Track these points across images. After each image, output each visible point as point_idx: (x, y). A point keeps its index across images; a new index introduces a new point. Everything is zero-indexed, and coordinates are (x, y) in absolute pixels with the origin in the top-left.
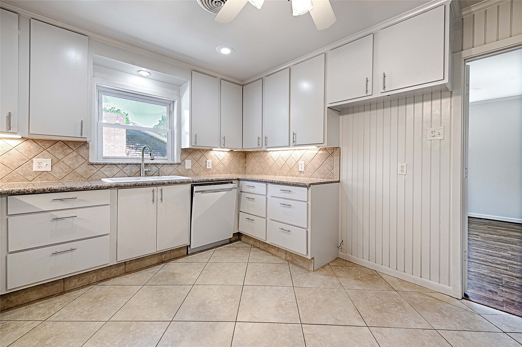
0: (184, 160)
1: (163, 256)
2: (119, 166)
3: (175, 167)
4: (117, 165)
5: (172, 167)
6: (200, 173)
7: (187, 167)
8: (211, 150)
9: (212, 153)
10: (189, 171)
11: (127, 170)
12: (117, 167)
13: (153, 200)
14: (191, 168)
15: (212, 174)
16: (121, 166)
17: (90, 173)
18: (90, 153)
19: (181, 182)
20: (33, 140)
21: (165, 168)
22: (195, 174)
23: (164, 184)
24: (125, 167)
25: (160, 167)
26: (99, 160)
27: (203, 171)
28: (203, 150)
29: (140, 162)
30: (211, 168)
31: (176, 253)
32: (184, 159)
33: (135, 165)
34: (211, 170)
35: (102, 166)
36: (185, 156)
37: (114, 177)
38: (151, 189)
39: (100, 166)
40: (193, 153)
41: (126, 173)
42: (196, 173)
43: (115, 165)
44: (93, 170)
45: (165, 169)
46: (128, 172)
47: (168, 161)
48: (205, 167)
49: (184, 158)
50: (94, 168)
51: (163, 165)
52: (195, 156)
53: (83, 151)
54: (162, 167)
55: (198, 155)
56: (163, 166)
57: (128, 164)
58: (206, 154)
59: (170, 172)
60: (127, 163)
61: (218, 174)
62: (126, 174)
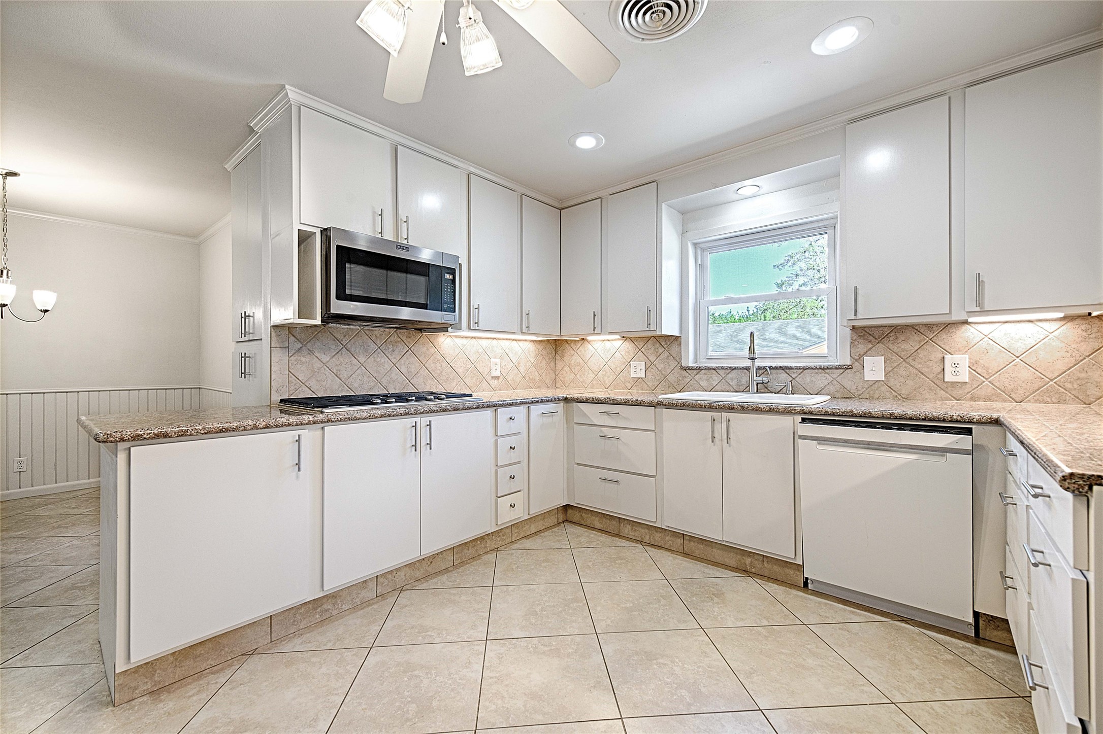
0: (862, 358)
1: (748, 561)
2: (720, 372)
3: (835, 376)
4: (718, 371)
5: (827, 375)
6: (918, 394)
7: (869, 376)
8: (966, 322)
9: (969, 333)
10: (876, 386)
11: (732, 379)
12: (717, 374)
13: (713, 438)
14: (884, 380)
15: (973, 399)
16: (723, 371)
17: (683, 382)
18: (682, 352)
19: (770, 409)
20: (631, 339)
21: (807, 377)
22: (900, 397)
23: (733, 409)
24: (728, 374)
25: (796, 375)
26: (701, 362)
27: (931, 389)
28: (929, 326)
29: (748, 363)
30: (967, 381)
31: (776, 568)
32: (861, 356)
33: (745, 371)
34: (968, 386)
35: (698, 371)
36: (862, 347)
37: (682, 392)
38: (709, 414)
39: (695, 372)
40: (891, 338)
41: (731, 384)
42: (903, 392)
43: (714, 369)
44: (686, 377)
45: (808, 379)
46: (734, 383)
47: (828, 361)
48: (941, 376)
49: (862, 353)
50: (687, 375)
51: (802, 370)
52: (900, 345)
53: (674, 349)
54: (799, 374)
55: (910, 344)
56: (802, 372)
57: (732, 369)
58: (944, 336)
59: (822, 386)
60: (729, 366)
61: (1005, 401)
62: (731, 388)
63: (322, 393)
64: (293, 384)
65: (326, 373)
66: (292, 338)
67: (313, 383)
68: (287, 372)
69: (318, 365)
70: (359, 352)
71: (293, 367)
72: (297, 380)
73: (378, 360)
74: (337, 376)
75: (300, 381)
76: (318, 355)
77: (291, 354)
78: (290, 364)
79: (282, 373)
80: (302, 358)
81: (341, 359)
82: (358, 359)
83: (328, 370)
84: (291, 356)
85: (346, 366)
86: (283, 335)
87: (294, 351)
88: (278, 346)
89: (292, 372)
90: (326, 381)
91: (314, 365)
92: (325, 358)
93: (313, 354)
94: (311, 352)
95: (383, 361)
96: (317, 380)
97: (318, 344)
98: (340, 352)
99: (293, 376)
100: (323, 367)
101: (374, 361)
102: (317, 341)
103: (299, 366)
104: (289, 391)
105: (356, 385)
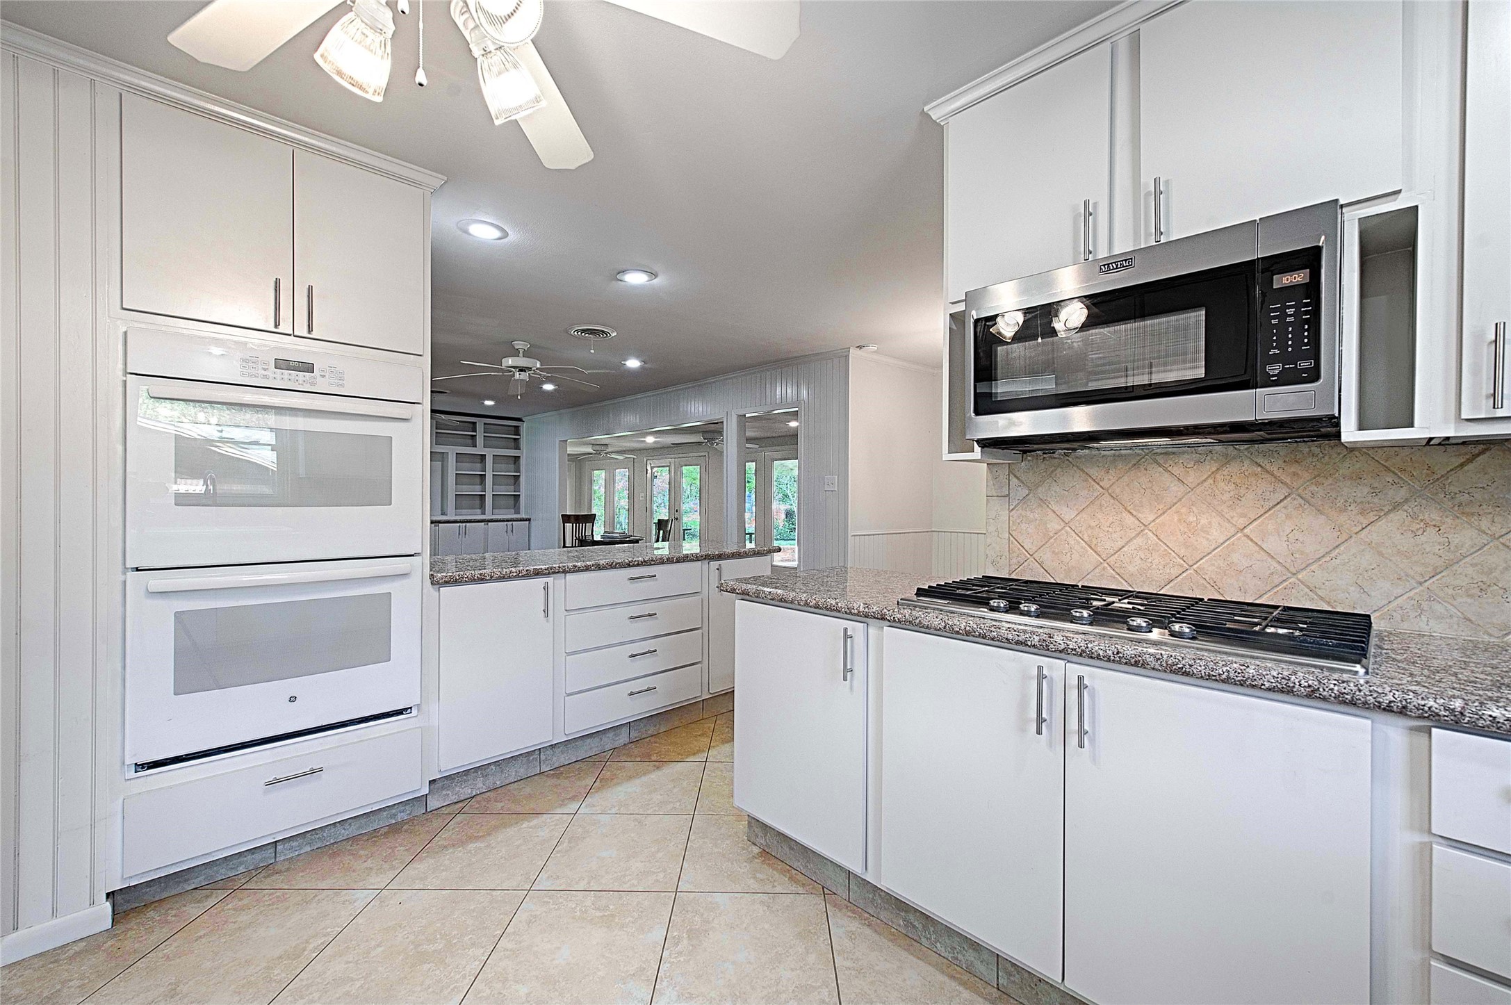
63: (1062, 576)
64: (1015, 555)
65: (1070, 540)
66: (1014, 481)
67: (1045, 556)
68: (1007, 535)
69: (1054, 525)
70: (1141, 502)
71: (1014, 528)
72: (1021, 548)
73: (1192, 518)
74: (1091, 547)
75: (1026, 551)
76: (1055, 508)
77: (1013, 507)
78: (1011, 522)
79: (1000, 536)
80: (1028, 513)
81: (1099, 516)
82: (1140, 515)
83: (1074, 535)
84: (1013, 509)
85: (1110, 530)
86: (1001, 477)
87: (1017, 502)
88: (995, 494)
89: (1014, 535)
90: (1069, 554)
91: (1048, 526)
92: (1068, 514)
93: (1048, 506)
94: (1043, 502)
95: (1203, 521)
96: (1053, 552)
97: (1056, 488)
98: (1097, 502)
99: (1016, 543)
100: (1062, 529)
101: (1179, 520)
102: (1054, 483)
103: (1024, 526)
104: (1010, 565)
105: (1132, 569)
